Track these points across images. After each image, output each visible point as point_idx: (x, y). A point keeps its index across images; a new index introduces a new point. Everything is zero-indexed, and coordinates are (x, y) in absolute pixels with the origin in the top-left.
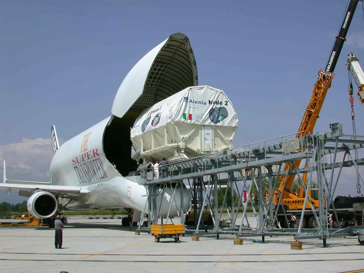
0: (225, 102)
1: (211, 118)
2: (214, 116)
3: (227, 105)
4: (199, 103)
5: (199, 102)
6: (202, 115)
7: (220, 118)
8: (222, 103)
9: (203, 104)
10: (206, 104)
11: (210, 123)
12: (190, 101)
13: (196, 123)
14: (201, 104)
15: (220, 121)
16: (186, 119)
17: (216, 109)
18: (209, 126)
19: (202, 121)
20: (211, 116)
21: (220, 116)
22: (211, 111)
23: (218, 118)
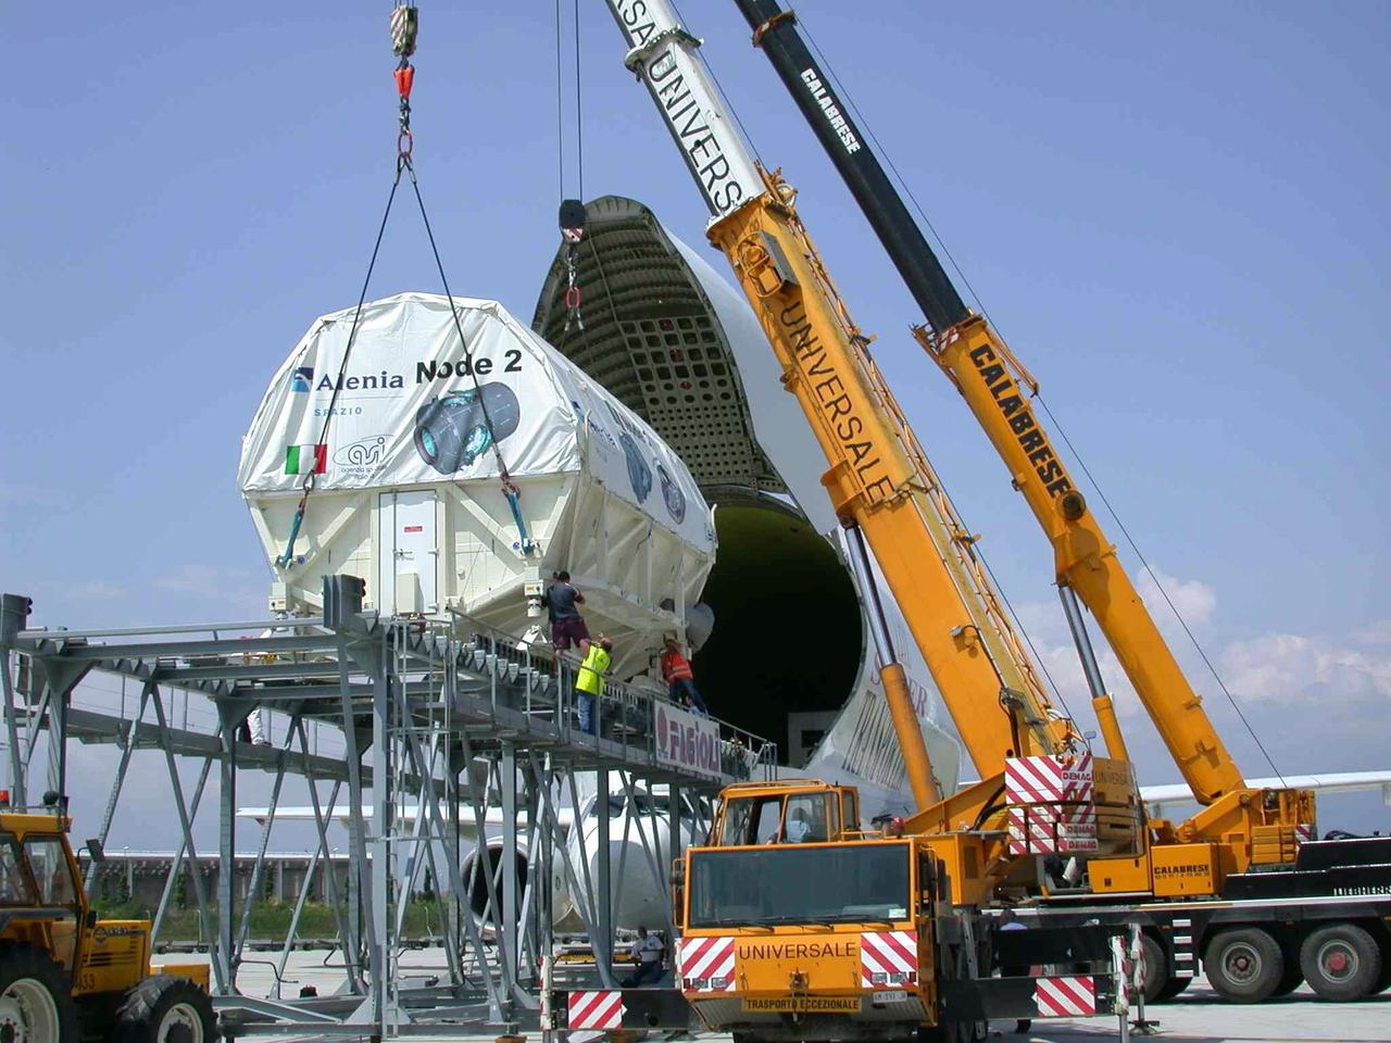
0: (508, 354)
1: (429, 446)
2: (444, 437)
3: (519, 369)
4: (365, 386)
5: (365, 379)
6: (381, 440)
7: (478, 439)
8: (489, 364)
9: (384, 386)
10: (401, 385)
11: (422, 473)
12: (322, 385)
13: (349, 483)
14: (374, 386)
15: (473, 458)
16: (296, 472)
17: (456, 400)
18: (418, 489)
19: (380, 468)
20: (425, 435)
21: (474, 433)
22: (428, 414)
23: (465, 441)
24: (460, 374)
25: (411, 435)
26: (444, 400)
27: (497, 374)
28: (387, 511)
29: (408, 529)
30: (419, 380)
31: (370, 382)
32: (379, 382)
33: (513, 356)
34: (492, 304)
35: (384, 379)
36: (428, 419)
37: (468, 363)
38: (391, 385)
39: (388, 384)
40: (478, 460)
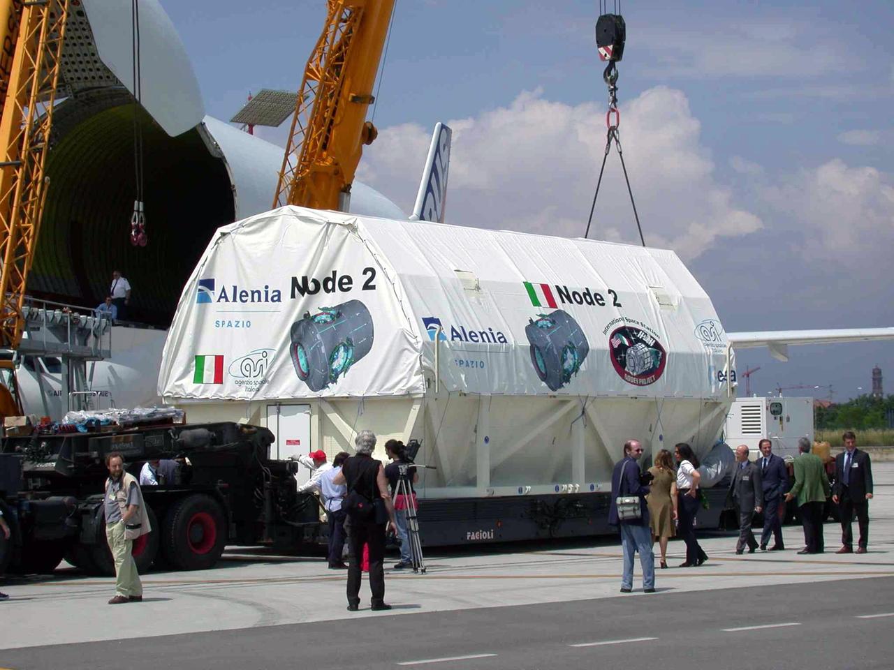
1: (302, 361)
2: (315, 352)
3: (374, 287)
4: (253, 299)
5: (253, 293)
6: (265, 354)
7: (342, 358)
8: (350, 281)
9: (267, 300)
10: (279, 300)
11: (297, 388)
12: (221, 296)
13: (241, 395)
14: (259, 300)
15: (337, 376)
16: (202, 381)
17: (324, 317)
18: (295, 403)
20: (300, 350)
21: (338, 351)
22: (300, 329)
23: (331, 358)
24: (327, 291)
25: (287, 349)
26: (314, 316)
27: (356, 293)
29: (289, 442)
30: (293, 296)
31: (256, 295)
33: (369, 274)
34: (353, 219)
37: (332, 280)
39: (269, 299)
40: (341, 378)
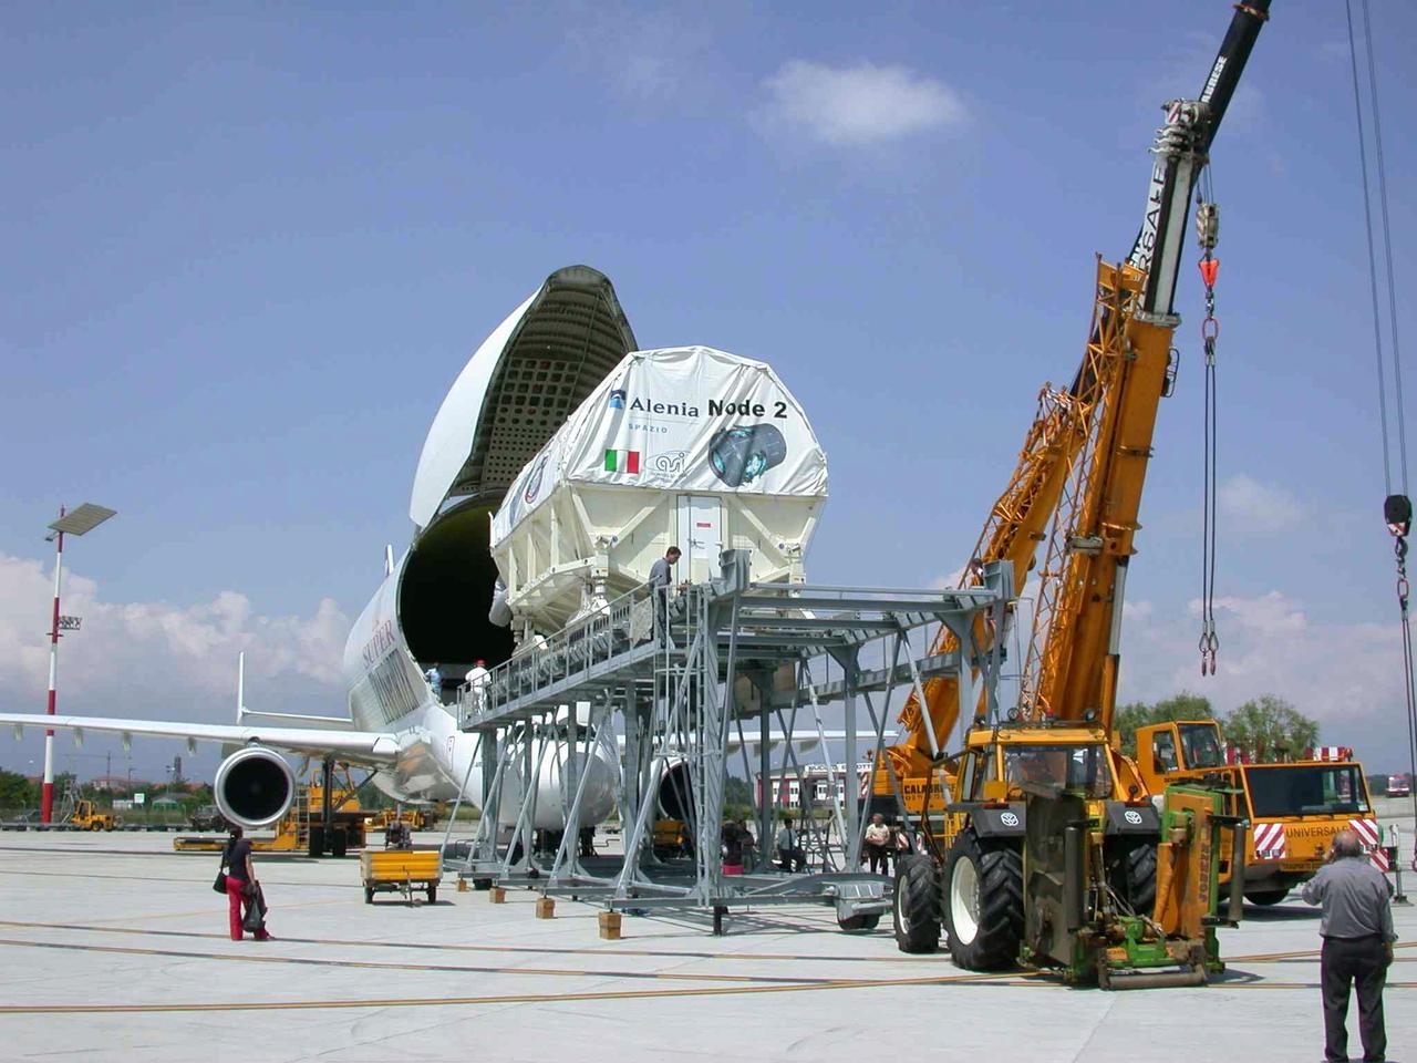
0: (777, 405)
1: (718, 464)
2: (730, 459)
3: (785, 417)
4: (669, 412)
5: (670, 407)
6: (682, 455)
7: (755, 465)
8: (763, 410)
9: (684, 414)
10: (696, 415)
11: (715, 483)
12: (634, 405)
13: (655, 485)
14: (677, 413)
15: (752, 477)
16: (614, 470)
17: (738, 433)
18: (708, 496)
19: (681, 476)
20: (716, 457)
21: (751, 459)
22: (718, 440)
23: (746, 465)
24: (742, 414)
25: (706, 454)
26: (730, 431)
27: (768, 418)
28: (683, 512)
29: (699, 525)
30: (711, 413)
31: (673, 410)
32: (680, 411)
33: (781, 407)
34: (765, 365)
35: (684, 409)
36: (718, 444)
37: (747, 406)
38: (690, 414)
39: (687, 412)
40: (756, 478)
